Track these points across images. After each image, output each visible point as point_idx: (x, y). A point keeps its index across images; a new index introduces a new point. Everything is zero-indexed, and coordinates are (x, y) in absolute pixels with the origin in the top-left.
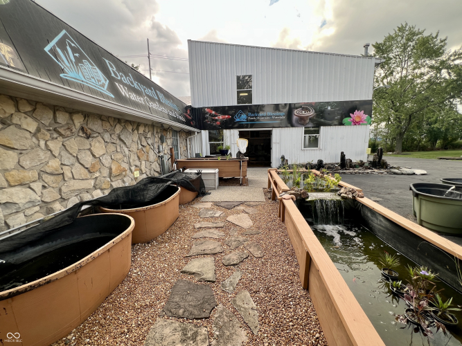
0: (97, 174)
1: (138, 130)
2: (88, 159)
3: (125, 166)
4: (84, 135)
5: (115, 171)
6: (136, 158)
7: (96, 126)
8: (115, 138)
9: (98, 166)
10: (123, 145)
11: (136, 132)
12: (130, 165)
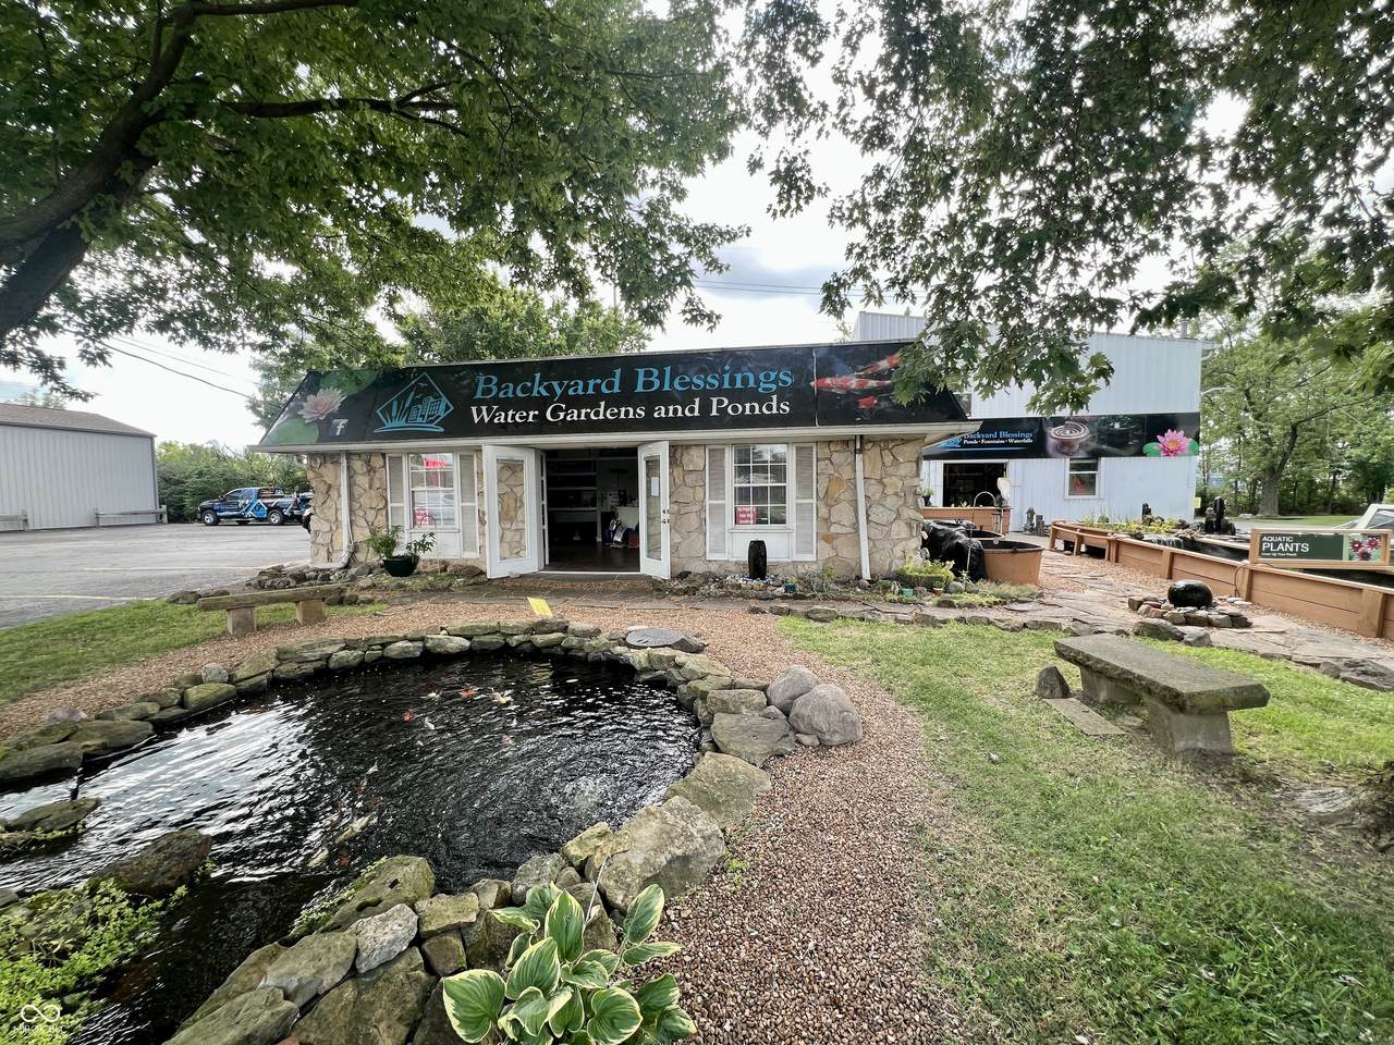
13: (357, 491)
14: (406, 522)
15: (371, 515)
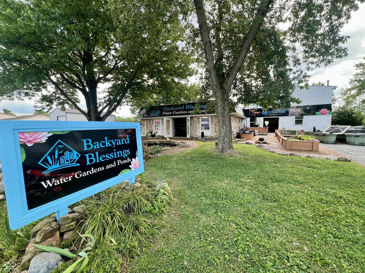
13: (148, 125)
14: (154, 129)
15: (149, 128)
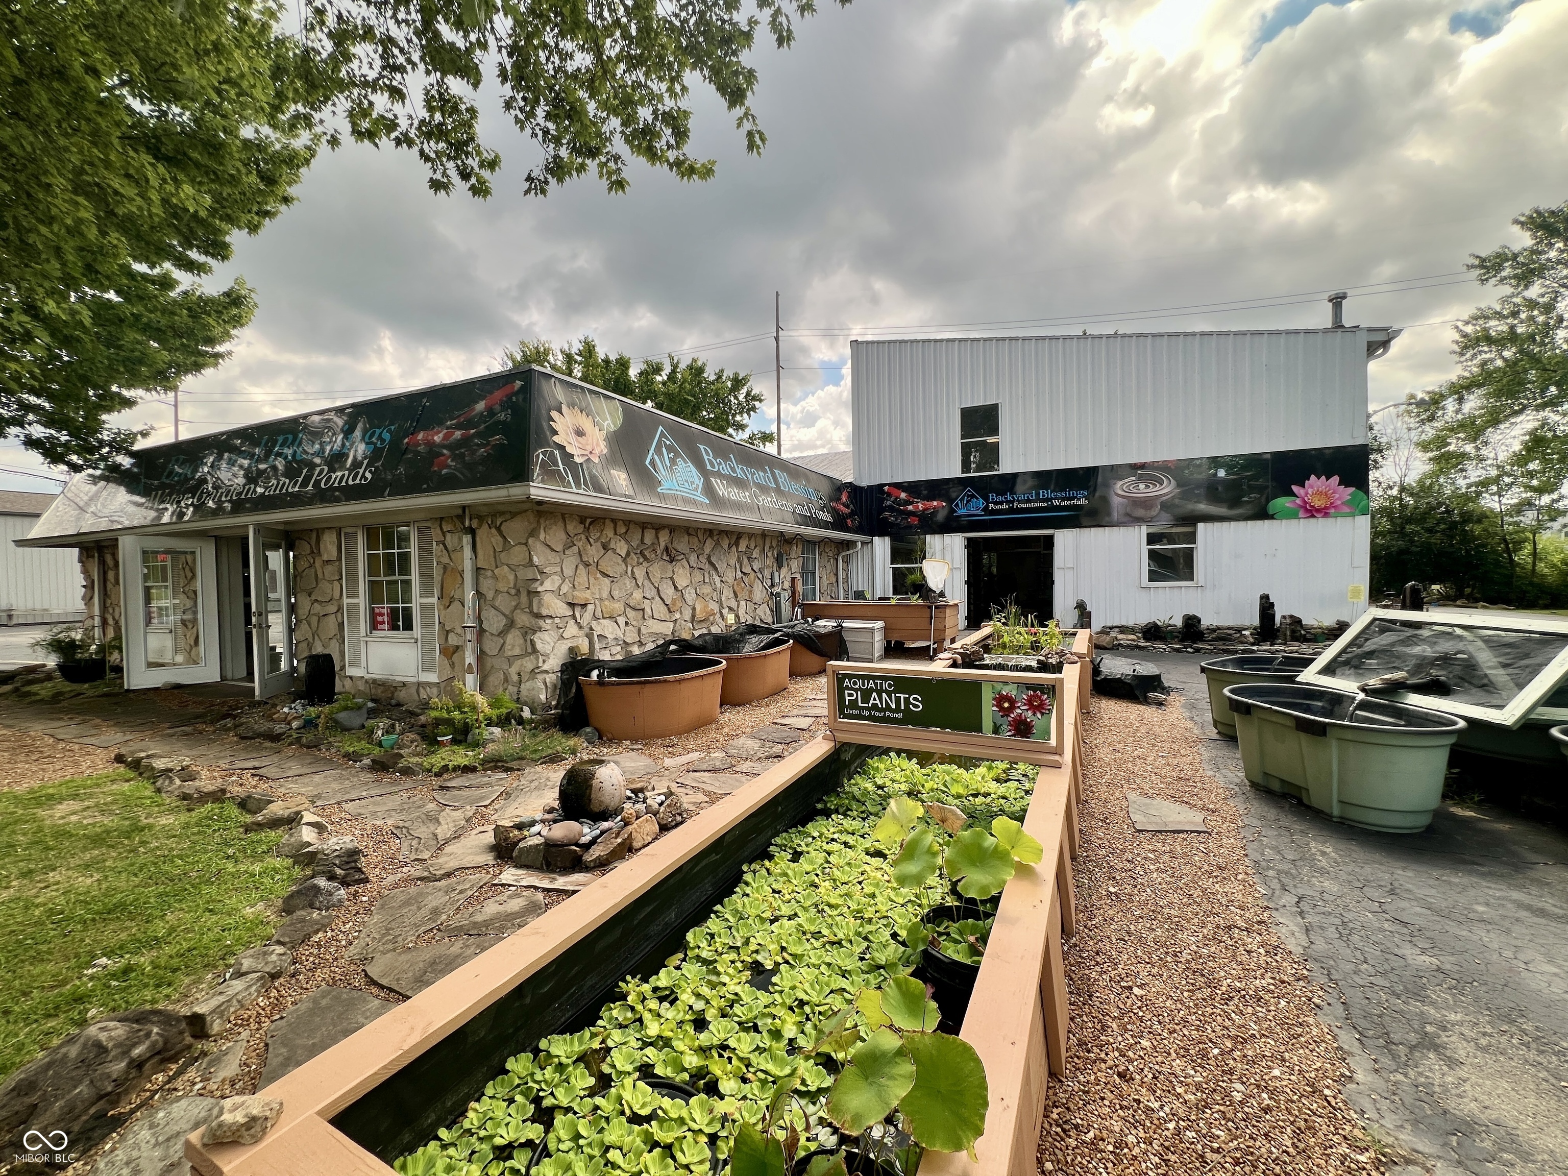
0: (677, 616)
1: (737, 545)
2: (668, 592)
3: (714, 607)
4: (667, 558)
5: (700, 615)
6: (732, 595)
7: (682, 544)
8: (704, 561)
9: (679, 604)
10: (713, 572)
11: (734, 549)
12: (721, 606)
